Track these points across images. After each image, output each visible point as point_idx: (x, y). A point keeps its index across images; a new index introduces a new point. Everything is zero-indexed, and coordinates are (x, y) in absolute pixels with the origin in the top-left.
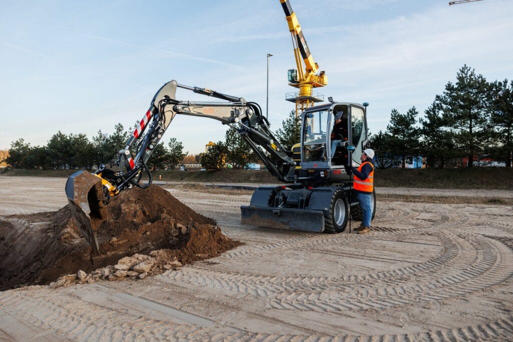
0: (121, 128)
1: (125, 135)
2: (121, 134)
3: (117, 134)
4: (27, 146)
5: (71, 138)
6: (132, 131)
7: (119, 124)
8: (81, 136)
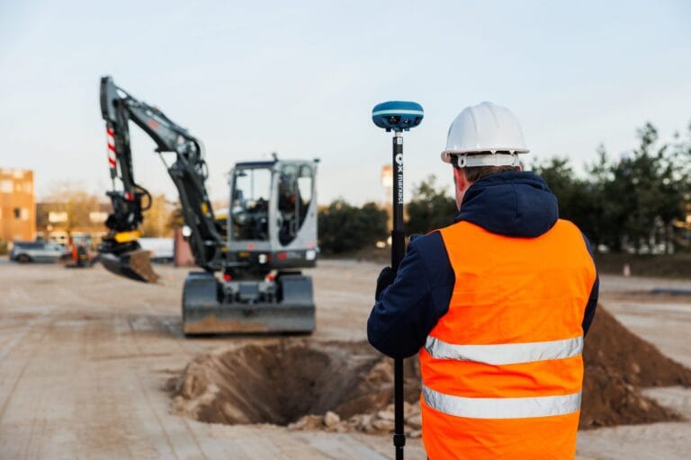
0: (651, 136)
1: (660, 155)
2: (652, 152)
3: (640, 154)
4: (443, 193)
5: (534, 169)
6: (679, 141)
7: (649, 126)
8: (557, 164)
